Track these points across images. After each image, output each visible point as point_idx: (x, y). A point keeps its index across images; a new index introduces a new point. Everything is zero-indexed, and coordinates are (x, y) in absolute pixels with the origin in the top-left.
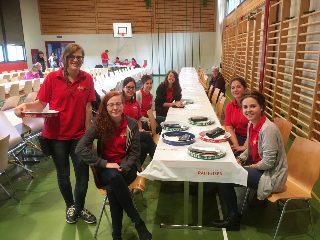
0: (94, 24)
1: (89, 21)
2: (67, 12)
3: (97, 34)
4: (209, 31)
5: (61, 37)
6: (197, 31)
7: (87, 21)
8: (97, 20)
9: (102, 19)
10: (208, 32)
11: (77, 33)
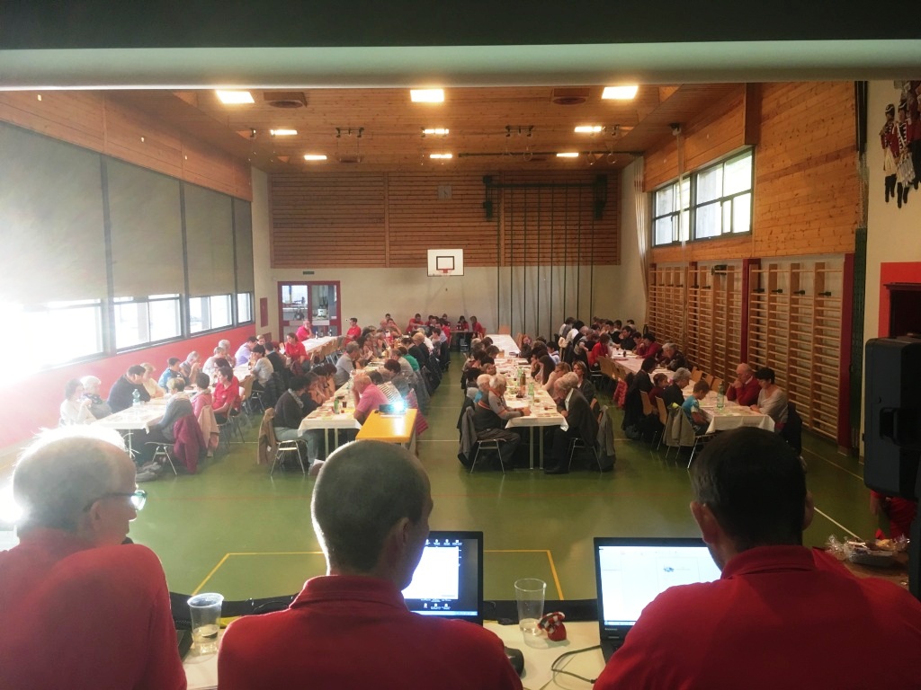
0: (382, 248)
1: (373, 243)
2: (328, 225)
3: (386, 267)
4: (608, 263)
5: (313, 273)
6: (586, 263)
7: (367, 243)
8: (387, 242)
9: (399, 239)
10: (606, 264)
11: (344, 265)
